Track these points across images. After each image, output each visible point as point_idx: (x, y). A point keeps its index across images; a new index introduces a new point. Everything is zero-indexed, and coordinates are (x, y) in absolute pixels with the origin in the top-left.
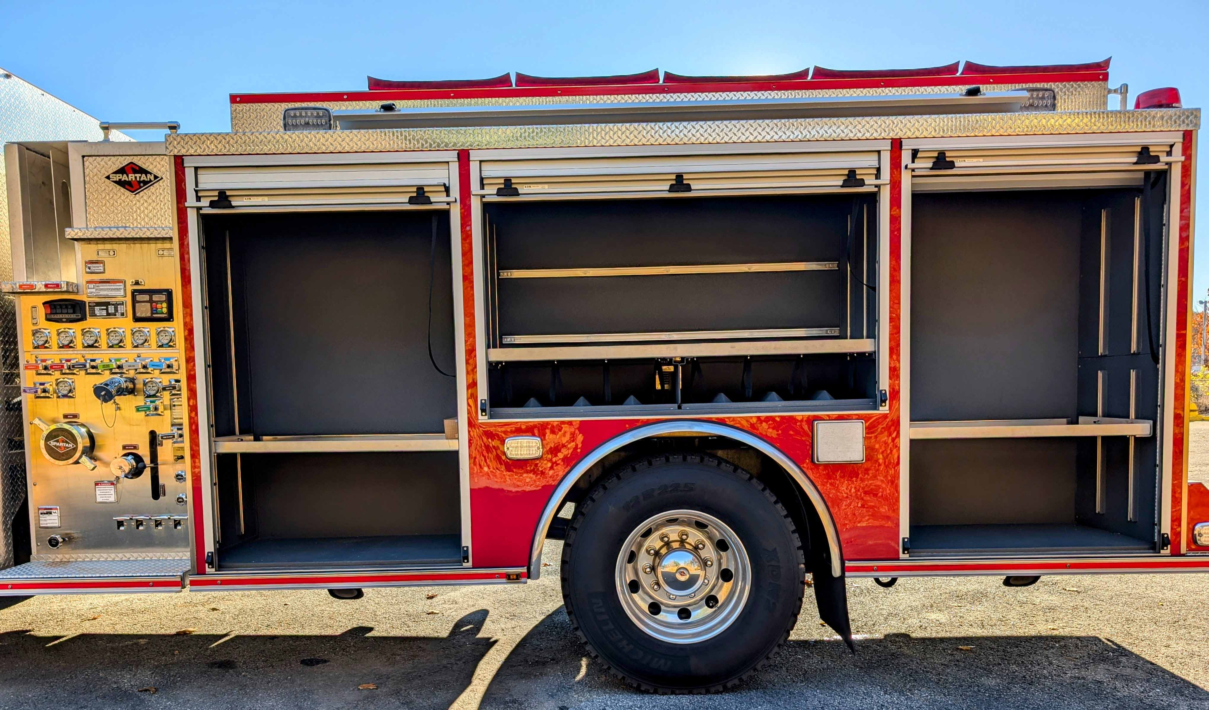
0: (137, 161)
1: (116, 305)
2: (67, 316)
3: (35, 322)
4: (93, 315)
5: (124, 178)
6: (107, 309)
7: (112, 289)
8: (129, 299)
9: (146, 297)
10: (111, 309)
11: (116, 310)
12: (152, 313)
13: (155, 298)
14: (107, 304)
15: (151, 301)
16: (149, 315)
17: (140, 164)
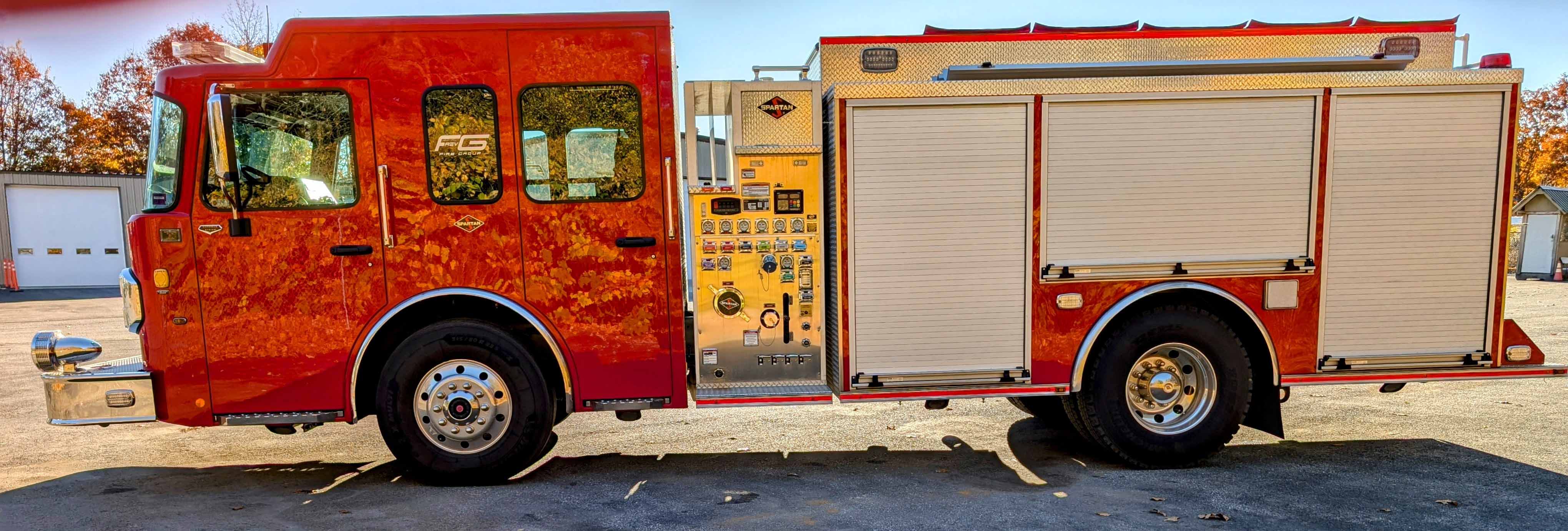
0: (779, 94)
1: (763, 202)
2: (728, 210)
3: (704, 214)
4: (746, 208)
5: (772, 108)
6: (757, 205)
7: (761, 190)
8: (772, 198)
9: (784, 196)
10: (760, 205)
11: (763, 206)
12: (789, 208)
13: (792, 196)
14: (757, 201)
15: (789, 199)
16: (787, 208)
17: (782, 97)
